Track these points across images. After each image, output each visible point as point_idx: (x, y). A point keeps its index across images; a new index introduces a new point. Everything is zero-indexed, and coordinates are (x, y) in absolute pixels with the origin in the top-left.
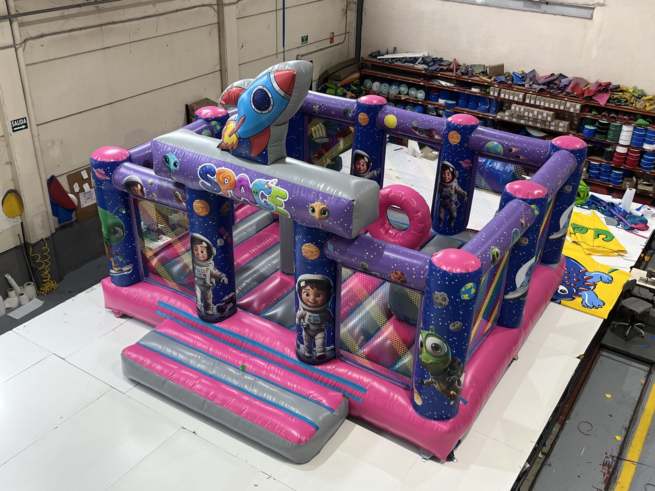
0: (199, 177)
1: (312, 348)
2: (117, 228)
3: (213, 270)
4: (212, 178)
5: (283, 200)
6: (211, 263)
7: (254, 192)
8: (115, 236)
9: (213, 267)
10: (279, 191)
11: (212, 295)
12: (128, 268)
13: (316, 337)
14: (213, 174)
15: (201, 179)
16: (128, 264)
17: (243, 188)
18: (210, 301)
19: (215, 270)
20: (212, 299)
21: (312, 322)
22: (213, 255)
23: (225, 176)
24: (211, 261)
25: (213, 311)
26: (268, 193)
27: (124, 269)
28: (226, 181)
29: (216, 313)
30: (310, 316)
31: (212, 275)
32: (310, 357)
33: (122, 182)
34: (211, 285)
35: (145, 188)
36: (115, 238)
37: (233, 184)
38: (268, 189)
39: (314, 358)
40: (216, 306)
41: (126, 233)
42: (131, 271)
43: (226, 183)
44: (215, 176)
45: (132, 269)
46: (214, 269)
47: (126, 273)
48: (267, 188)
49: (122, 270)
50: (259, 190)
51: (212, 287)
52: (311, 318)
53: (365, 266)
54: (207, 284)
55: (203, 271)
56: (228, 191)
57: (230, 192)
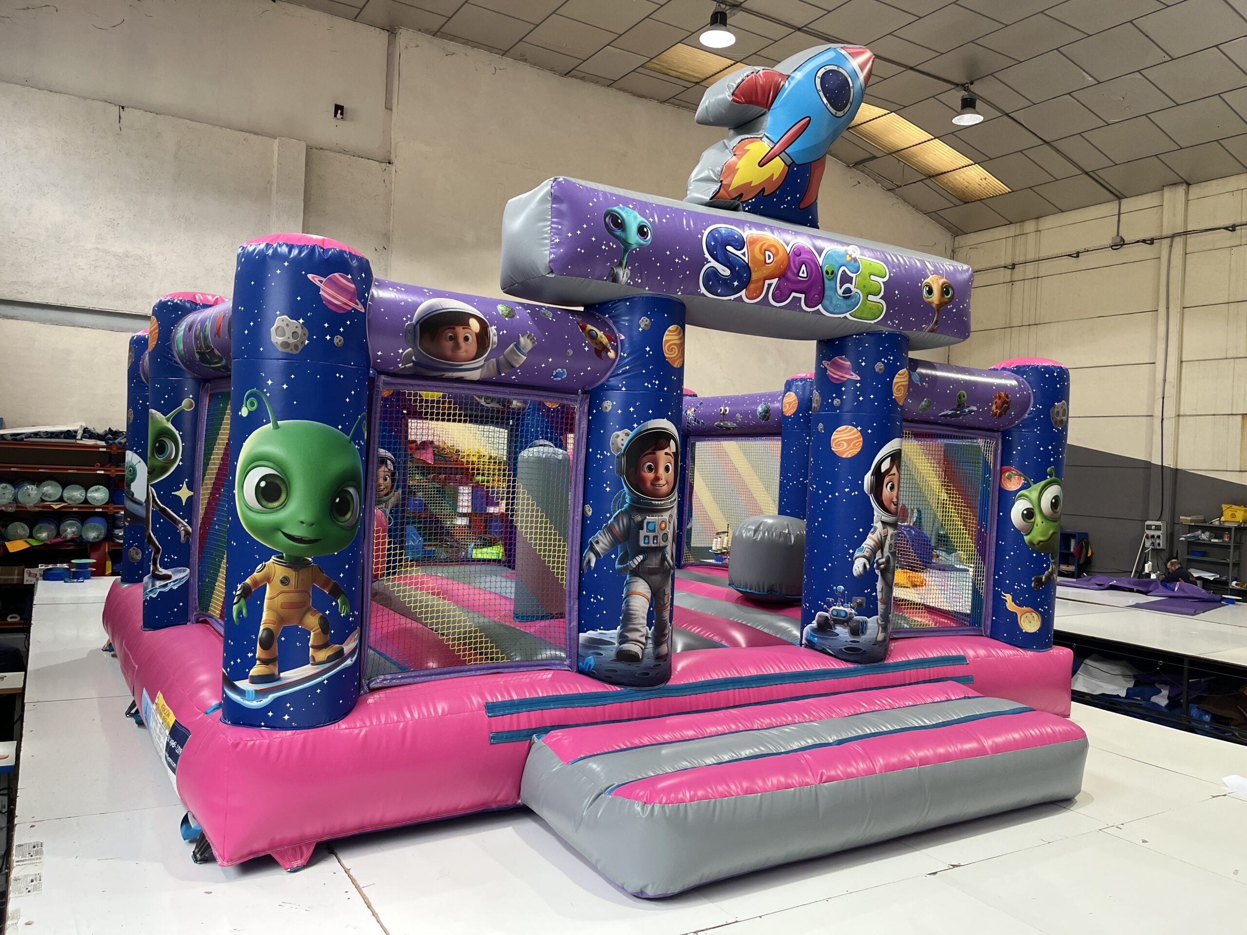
0: (707, 255)
1: (888, 615)
2: (351, 490)
3: (676, 518)
4: (738, 253)
5: (881, 280)
7: (827, 273)
8: (342, 519)
9: (676, 511)
10: (870, 264)
12: (353, 641)
14: (740, 244)
15: (710, 259)
17: (804, 266)
18: (667, 614)
20: (669, 608)
21: (893, 549)
23: (765, 247)
26: (854, 270)
27: (347, 647)
28: (769, 258)
30: (892, 537)
31: (674, 538)
32: (884, 641)
33: (411, 319)
34: (672, 563)
35: (493, 328)
36: (342, 527)
37: (783, 261)
38: (853, 262)
41: (362, 511)
42: (356, 654)
43: (768, 261)
44: (745, 249)
46: (676, 515)
47: (348, 662)
48: (851, 261)
49: (340, 654)
50: (838, 266)
51: (672, 569)
52: (893, 541)
53: (963, 398)
54: (666, 563)
55: (663, 525)
56: (767, 282)
57: (770, 285)
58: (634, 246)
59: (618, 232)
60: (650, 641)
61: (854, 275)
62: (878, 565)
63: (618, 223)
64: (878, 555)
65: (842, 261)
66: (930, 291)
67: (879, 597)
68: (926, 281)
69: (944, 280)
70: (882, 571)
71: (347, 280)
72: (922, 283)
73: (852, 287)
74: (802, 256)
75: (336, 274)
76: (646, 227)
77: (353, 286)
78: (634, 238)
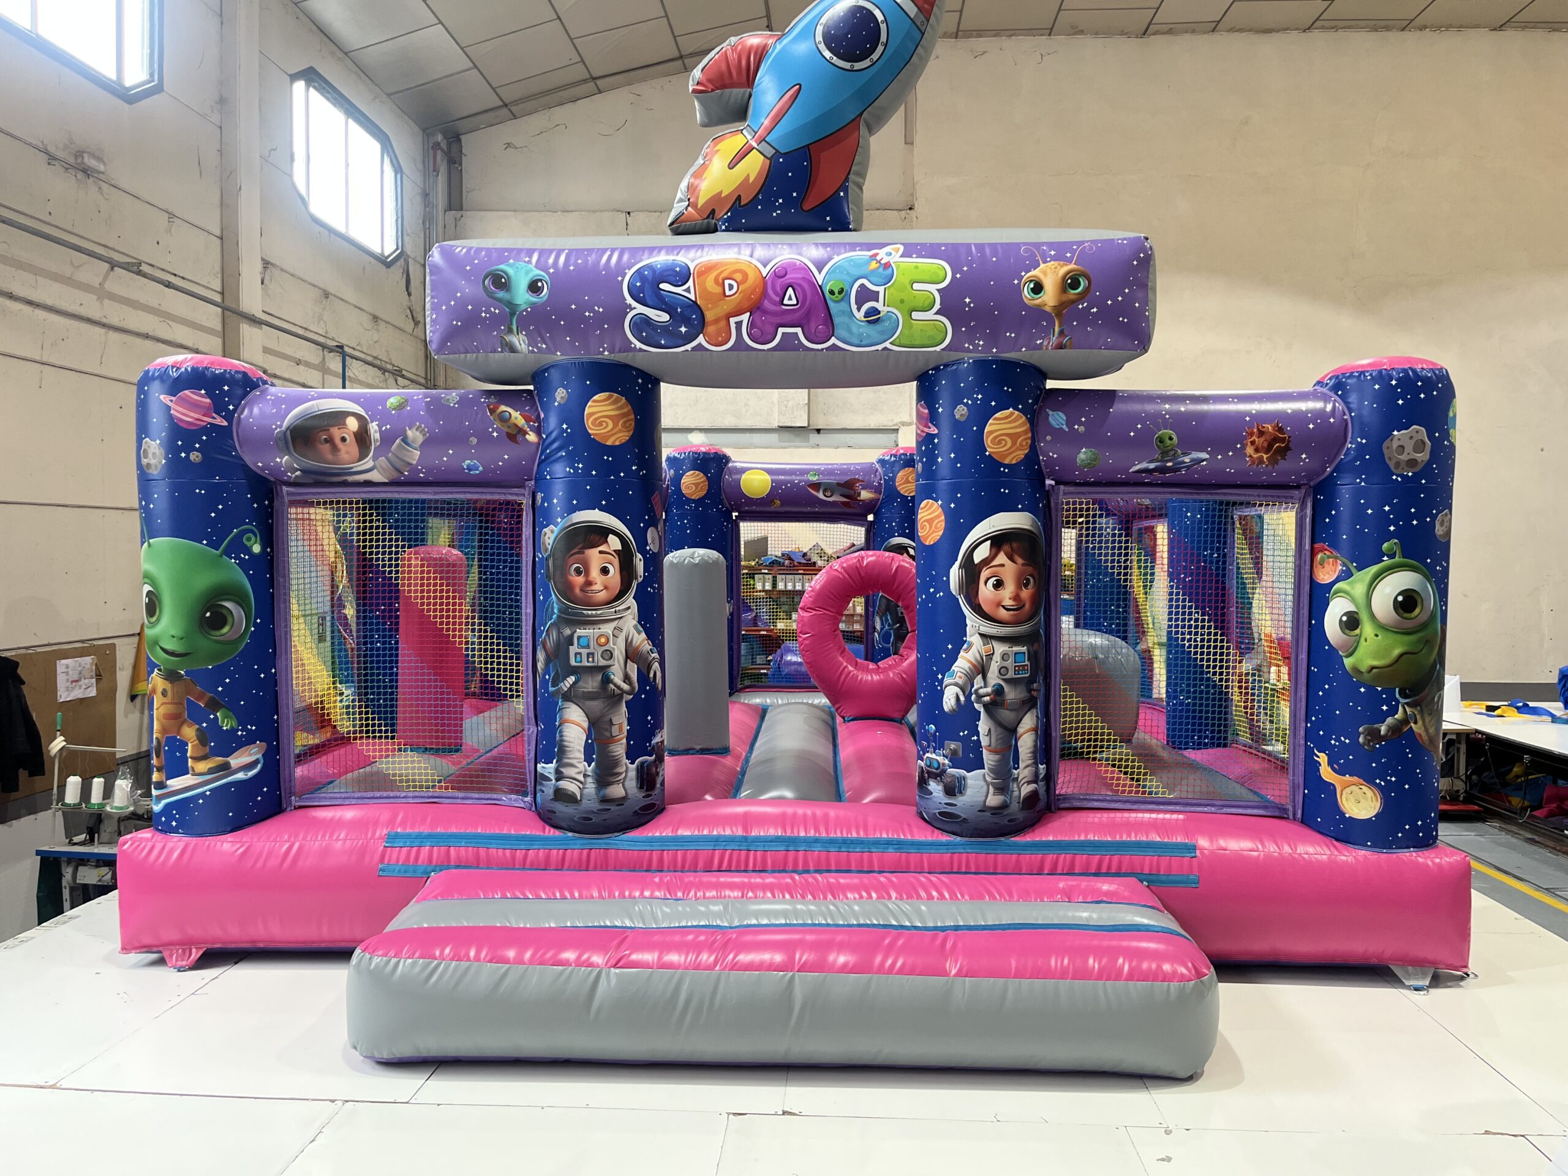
0: (629, 300)
1: (1010, 770)
2: (228, 604)
3: (633, 631)
4: (679, 290)
5: (933, 288)
6: (629, 608)
7: (832, 292)
8: (217, 633)
9: (635, 622)
10: (916, 267)
11: (626, 723)
12: (250, 755)
13: (1020, 730)
14: (681, 276)
15: (634, 304)
16: (250, 740)
17: (790, 289)
18: (620, 749)
19: (639, 633)
20: (624, 741)
21: (1011, 674)
22: (636, 578)
23: (724, 275)
24: (630, 601)
25: (626, 783)
26: (881, 281)
27: (235, 761)
28: (731, 287)
29: (635, 790)
30: (1004, 657)
31: (630, 655)
32: (1004, 806)
33: (281, 426)
34: (626, 687)
35: (375, 424)
36: (216, 642)
37: (755, 289)
38: (881, 270)
39: (1015, 807)
40: (634, 766)
41: (255, 625)
42: (259, 766)
43: (728, 293)
44: (690, 283)
45: (262, 761)
46: (635, 627)
47: (240, 776)
48: (879, 267)
49: (225, 767)
50: (850, 280)
51: (628, 693)
52: (1009, 663)
53: (1168, 442)
54: (612, 686)
55: (603, 640)
56: (733, 320)
57: (739, 324)
58: (523, 307)
59: (501, 294)
60: (590, 780)
61: (881, 289)
62: (979, 697)
63: (501, 282)
64: (978, 682)
65: (856, 272)
66: (1038, 288)
67: (984, 741)
68: (1032, 273)
69: (1072, 266)
70: (986, 706)
71: (201, 396)
72: (1020, 278)
73: (879, 306)
74: (787, 277)
75: (187, 392)
76: (541, 280)
77: (208, 401)
78: (522, 297)
